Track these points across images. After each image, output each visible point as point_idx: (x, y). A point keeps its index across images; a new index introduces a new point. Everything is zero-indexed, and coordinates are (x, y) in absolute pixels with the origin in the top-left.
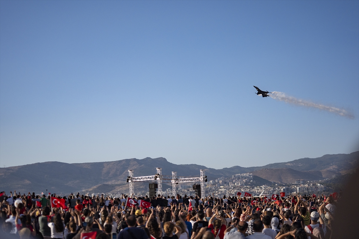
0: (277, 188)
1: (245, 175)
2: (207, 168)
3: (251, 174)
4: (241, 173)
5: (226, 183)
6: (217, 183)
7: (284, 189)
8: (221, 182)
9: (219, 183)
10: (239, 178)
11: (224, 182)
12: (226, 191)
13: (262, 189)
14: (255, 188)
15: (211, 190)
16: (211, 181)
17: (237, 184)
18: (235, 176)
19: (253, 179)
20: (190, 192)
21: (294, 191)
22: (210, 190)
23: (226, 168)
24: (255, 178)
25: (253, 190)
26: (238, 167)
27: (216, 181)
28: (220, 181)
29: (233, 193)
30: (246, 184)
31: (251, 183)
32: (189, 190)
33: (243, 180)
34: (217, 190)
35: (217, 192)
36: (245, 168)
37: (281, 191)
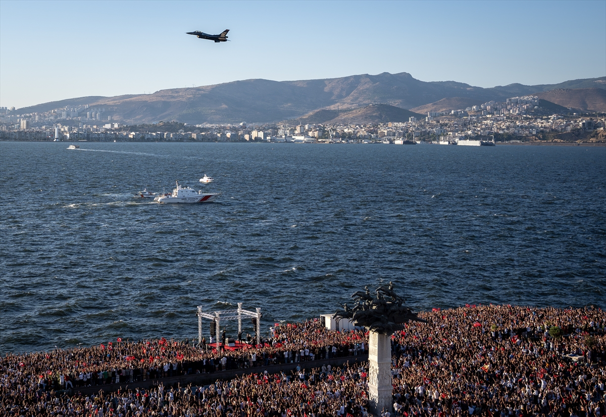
0: (572, 122)
1: (526, 98)
2: (470, 87)
3: (536, 97)
4: (520, 96)
5: (496, 109)
6: (483, 110)
7: (583, 124)
8: (488, 108)
9: (486, 109)
10: (517, 103)
11: (494, 108)
12: (493, 124)
13: (549, 122)
14: (539, 120)
15: (470, 122)
16: (474, 107)
17: (513, 112)
18: (510, 100)
19: (538, 104)
20: (440, 124)
21: (601, 127)
22: (469, 123)
23: (500, 87)
24: (542, 103)
25: (535, 123)
26: (518, 86)
27: (482, 106)
28: (488, 107)
29: (504, 127)
30: (527, 111)
31: (535, 110)
32: (439, 122)
33: (523, 106)
34: (480, 121)
35: (479, 125)
36: (529, 86)
37: (578, 125)
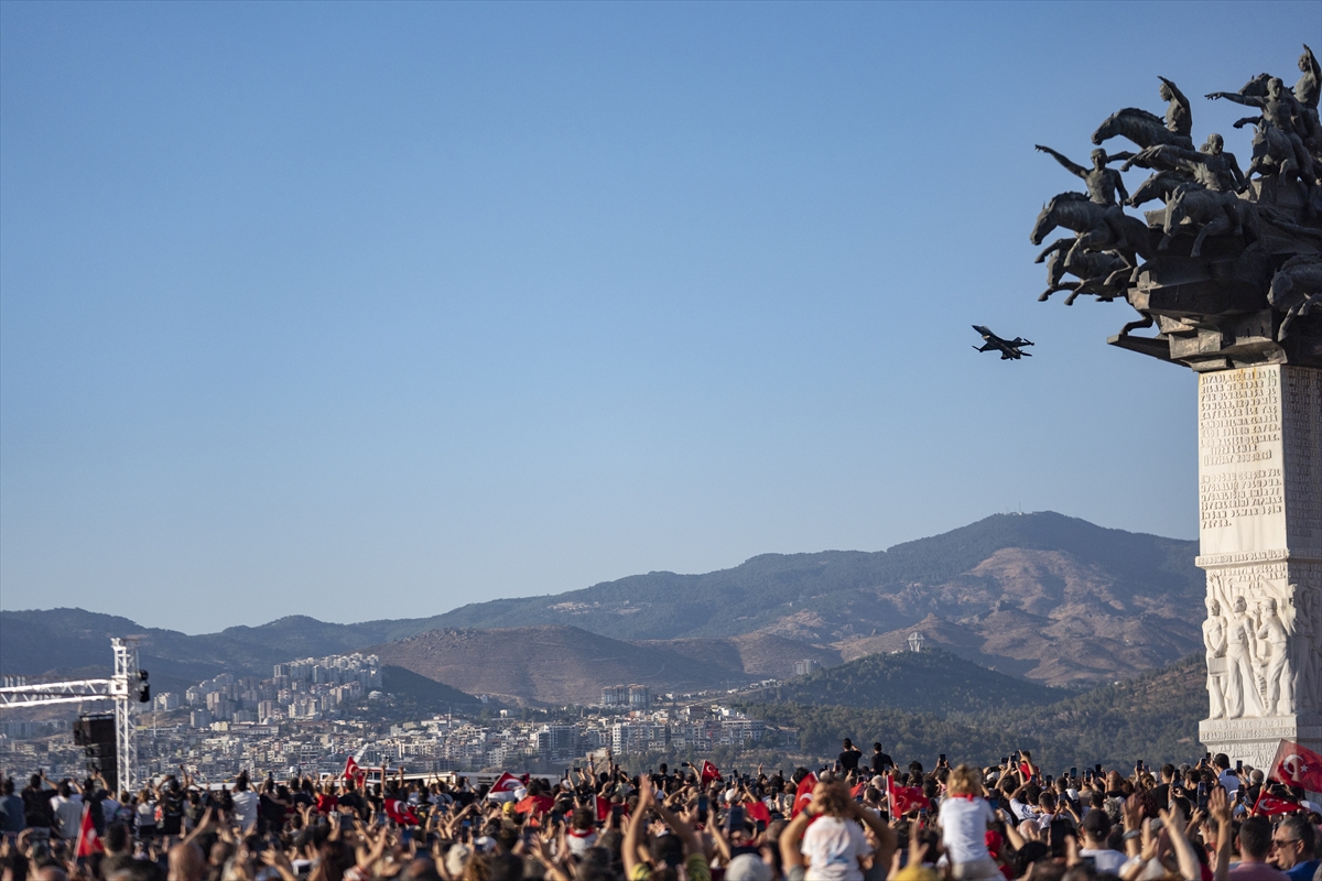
0: (506, 733)
1: (338, 662)
2: (140, 629)
3: (372, 658)
4: (318, 656)
5: (239, 705)
6: (194, 708)
7: (543, 737)
8: (212, 699)
9: (205, 706)
10: (309, 680)
11: (232, 700)
12: (241, 750)
13: (429, 737)
14: (395, 731)
15: (160, 746)
16: (163, 699)
17: (297, 713)
18: (286, 670)
19: (379, 684)
20: (51, 755)
21: (598, 748)
22: (156, 747)
23: (242, 629)
24: (394, 678)
25: (384, 743)
26: (302, 624)
27: (190, 696)
28: (209, 696)
29: (279, 759)
30: (347, 709)
31: (371, 704)
32: (43, 748)
33: (332, 692)
34: (193, 741)
35: (192, 753)
36: (341, 626)
37: (526, 743)
